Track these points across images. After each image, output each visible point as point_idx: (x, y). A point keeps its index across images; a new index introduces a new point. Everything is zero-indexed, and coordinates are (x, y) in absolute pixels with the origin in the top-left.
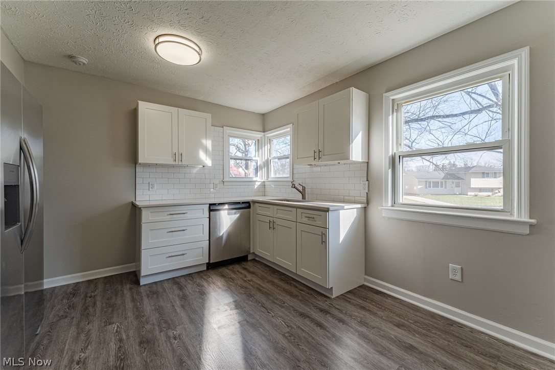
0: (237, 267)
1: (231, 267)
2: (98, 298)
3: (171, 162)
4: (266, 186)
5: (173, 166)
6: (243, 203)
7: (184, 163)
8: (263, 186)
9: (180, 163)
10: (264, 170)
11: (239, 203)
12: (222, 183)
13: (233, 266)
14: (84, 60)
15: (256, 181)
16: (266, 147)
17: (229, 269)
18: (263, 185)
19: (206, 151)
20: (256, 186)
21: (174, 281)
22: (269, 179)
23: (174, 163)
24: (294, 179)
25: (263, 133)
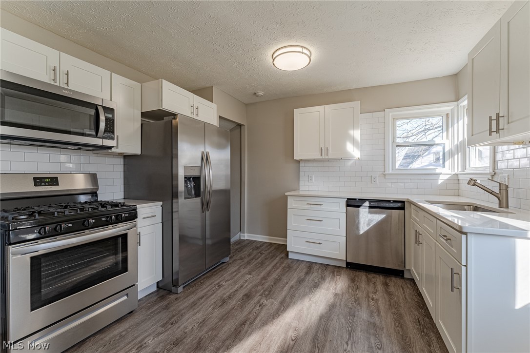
0: (379, 279)
1: (371, 276)
2: (263, 256)
3: (317, 156)
4: (461, 182)
5: (319, 160)
6: (394, 201)
7: (330, 156)
8: (456, 182)
9: (326, 157)
10: (458, 158)
11: (389, 201)
12: (384, 176)
13: (375, 275)
14: (261, 93)
15: (440, 174)
16: (461, 122)
17: (367, 277)
18: (455, 178)
19: (354, 141)
20: (440, 182)
21: (311, 265)
22: (466, 171)
23: (321, 158)
24: (497, 171)
25: (455, 103)
